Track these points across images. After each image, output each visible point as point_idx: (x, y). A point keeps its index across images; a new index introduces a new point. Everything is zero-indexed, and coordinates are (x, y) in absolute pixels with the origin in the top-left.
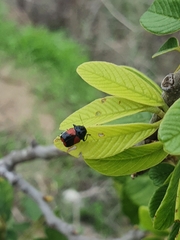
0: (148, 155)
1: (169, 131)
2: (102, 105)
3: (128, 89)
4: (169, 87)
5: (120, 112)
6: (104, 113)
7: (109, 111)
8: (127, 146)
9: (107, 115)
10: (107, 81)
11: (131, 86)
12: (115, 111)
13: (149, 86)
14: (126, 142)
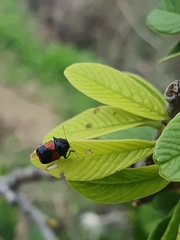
0: (146, 181)
1: (167, 151)
2: (94, 116)
3: (125, 97)
4: (174, 97)
5: (114, 126)
6: (95, 125)
7: (101, 124)
8: (119, 168)
9: (98, 128)
10: (99, 87)
11: (128, 95)
12: (109, 123)
13: (150, 95)
14: (119, 163)
